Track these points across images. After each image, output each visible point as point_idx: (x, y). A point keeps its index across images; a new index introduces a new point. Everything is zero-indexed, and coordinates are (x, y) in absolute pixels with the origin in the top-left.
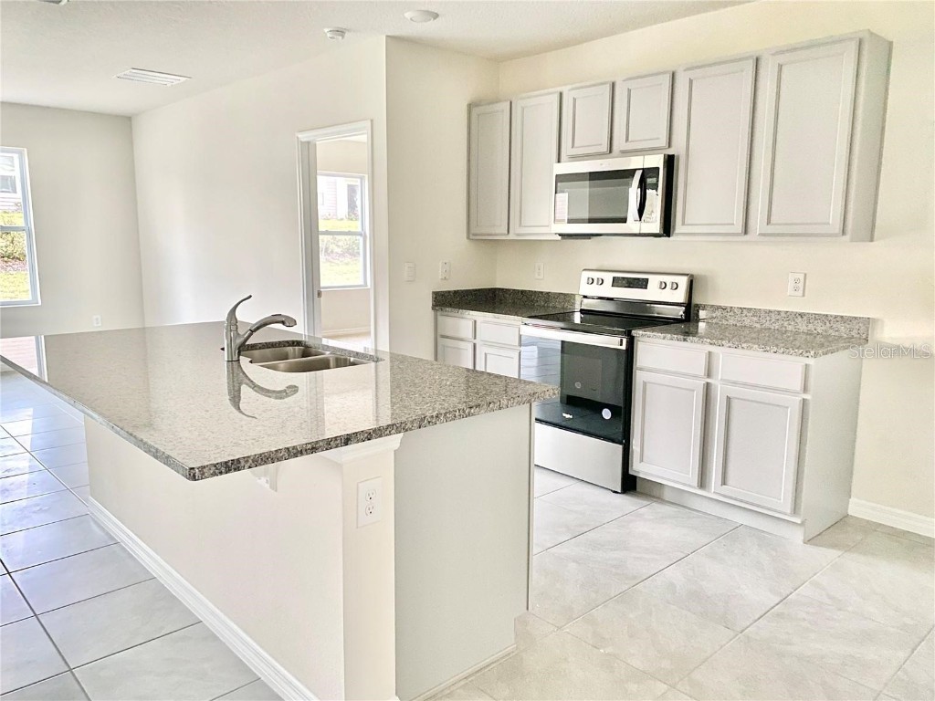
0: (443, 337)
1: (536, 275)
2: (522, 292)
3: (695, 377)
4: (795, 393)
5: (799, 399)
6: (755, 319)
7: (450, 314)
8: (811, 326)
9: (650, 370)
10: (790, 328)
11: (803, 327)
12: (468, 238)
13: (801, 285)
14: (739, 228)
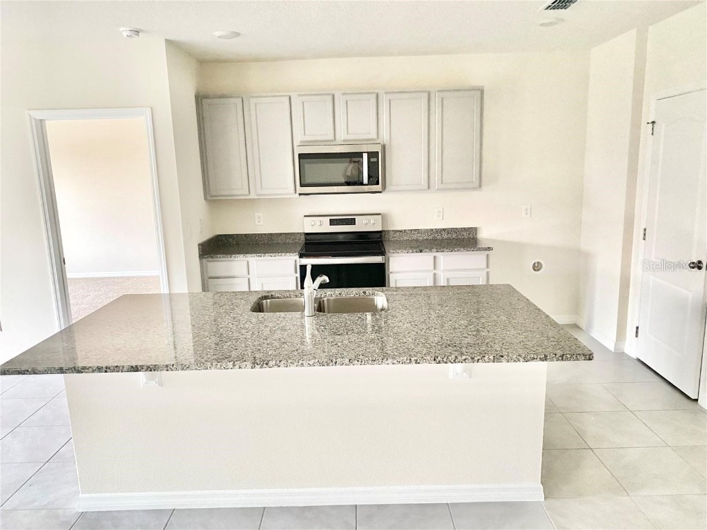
0: (210, 278)
1: (257, 223)
2: (245, 235)
3: (427, 271)
4: (483, 269)
5: (485, 272)
6: (419, 235)
7: (221, 259)
8: (449, 235)
9: (397, 273)
10: (438, 238)
11: (446, 236)
12: (205, 199)
13: (441, 214)
14: (426, 187)
